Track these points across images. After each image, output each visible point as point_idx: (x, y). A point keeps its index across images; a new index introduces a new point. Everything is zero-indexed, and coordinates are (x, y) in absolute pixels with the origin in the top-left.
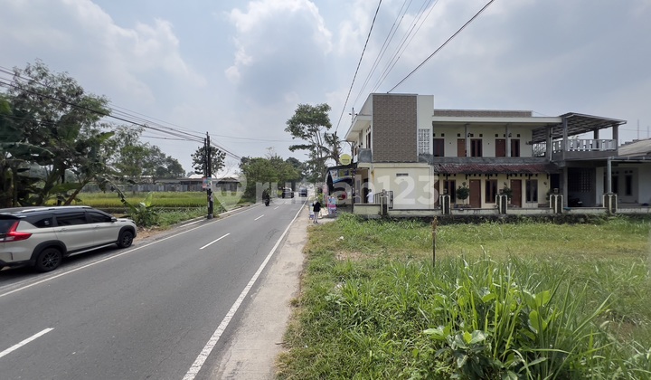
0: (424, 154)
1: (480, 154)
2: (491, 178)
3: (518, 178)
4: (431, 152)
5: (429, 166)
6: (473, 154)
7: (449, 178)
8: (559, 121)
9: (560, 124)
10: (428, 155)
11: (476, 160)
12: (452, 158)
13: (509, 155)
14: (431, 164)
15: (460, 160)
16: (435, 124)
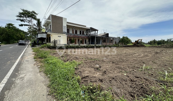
0: (65, 32)
1: (77, 33)
2: (78, 39)
3: (83, 39)
4: (66, 32)
5: (66, 35)
6: (75, 33)
7: (70, 38)
8: (90, 28)
9: (90, 29)
11: (76, 35)
12: (71, 34)
13: (82, 34)
15: (73, 34)
16: (67, 25)
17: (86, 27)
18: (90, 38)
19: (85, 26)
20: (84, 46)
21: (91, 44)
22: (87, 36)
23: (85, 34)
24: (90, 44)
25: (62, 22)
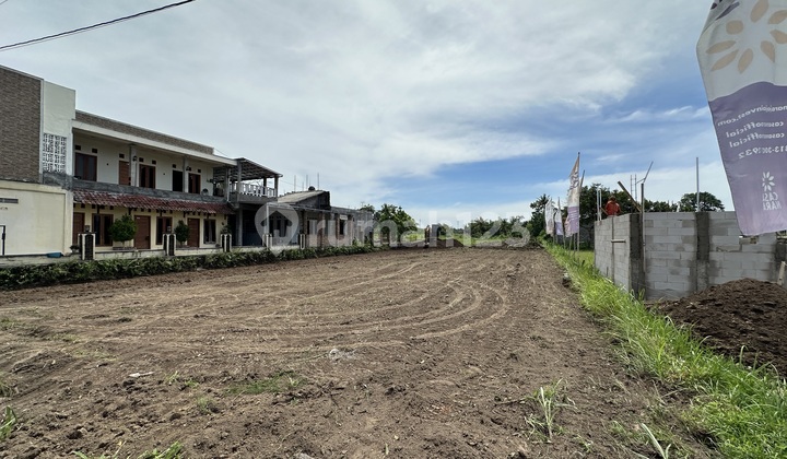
0: (54, 173)
1: (152, 185)
2: (163, 215)
3: (196, 217)
4: (69, 171)
5: (64, 191)
6: (143, 184)
7: (102, 212)
8: (234, 164)
9: (235, 167)
10: (63, 176)
11: (146, 193)
12: (107, 185)
13: (187, 190)
14: (69, 189)
15: (121, 188)
16: (75, 131)
17: (216, 153)
18: (237, 211)
19: (210, 150)
20: (204, 257)
21: (245, 244)
22: (221, 199)
23: (206, 191)
24: (234, 244)
25: (38, 110)
